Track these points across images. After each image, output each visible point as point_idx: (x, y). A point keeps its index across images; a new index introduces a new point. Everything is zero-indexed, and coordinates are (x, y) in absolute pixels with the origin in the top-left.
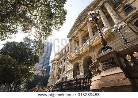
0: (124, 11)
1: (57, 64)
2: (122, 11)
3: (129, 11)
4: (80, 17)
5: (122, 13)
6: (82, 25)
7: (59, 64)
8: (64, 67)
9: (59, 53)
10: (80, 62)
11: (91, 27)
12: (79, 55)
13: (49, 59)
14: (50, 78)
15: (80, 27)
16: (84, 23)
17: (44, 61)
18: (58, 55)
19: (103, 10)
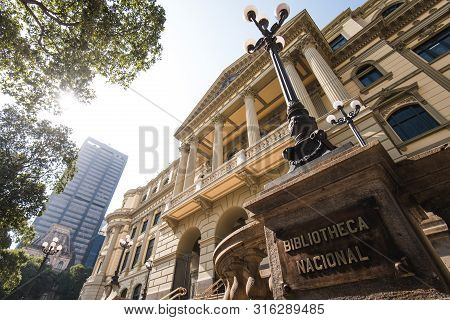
0: (357, 80)
1: (126, 227)
2: (351, 79)
3: (372, 81)
4: (226, 77)
5: (352, 83)
6: (228, 104)
7: (135, 229)
8: (151, 241)
9: (141, 191)
10: (207, 227)
11: (258, 113)
12: (207, 201)
13: (105, 208)
14: (90, 280)
15: (221, 110)
16: (235, 97)
17: (84, 215)
18: (136, 196)
19: (299, 66)
